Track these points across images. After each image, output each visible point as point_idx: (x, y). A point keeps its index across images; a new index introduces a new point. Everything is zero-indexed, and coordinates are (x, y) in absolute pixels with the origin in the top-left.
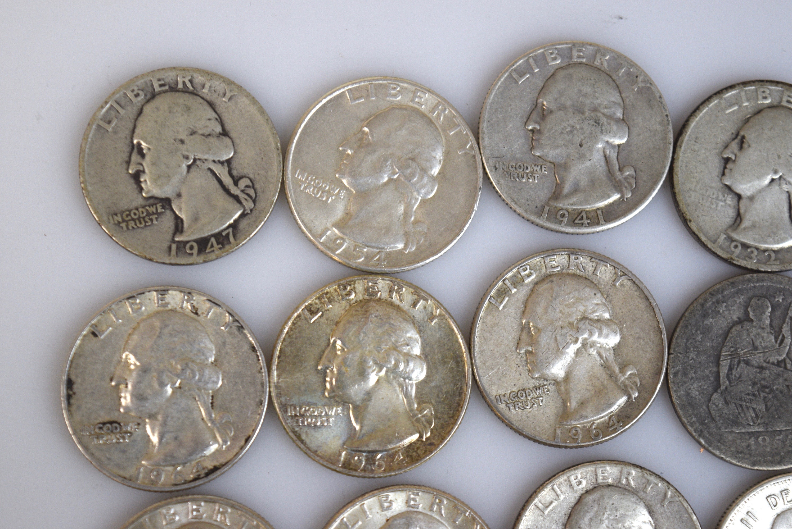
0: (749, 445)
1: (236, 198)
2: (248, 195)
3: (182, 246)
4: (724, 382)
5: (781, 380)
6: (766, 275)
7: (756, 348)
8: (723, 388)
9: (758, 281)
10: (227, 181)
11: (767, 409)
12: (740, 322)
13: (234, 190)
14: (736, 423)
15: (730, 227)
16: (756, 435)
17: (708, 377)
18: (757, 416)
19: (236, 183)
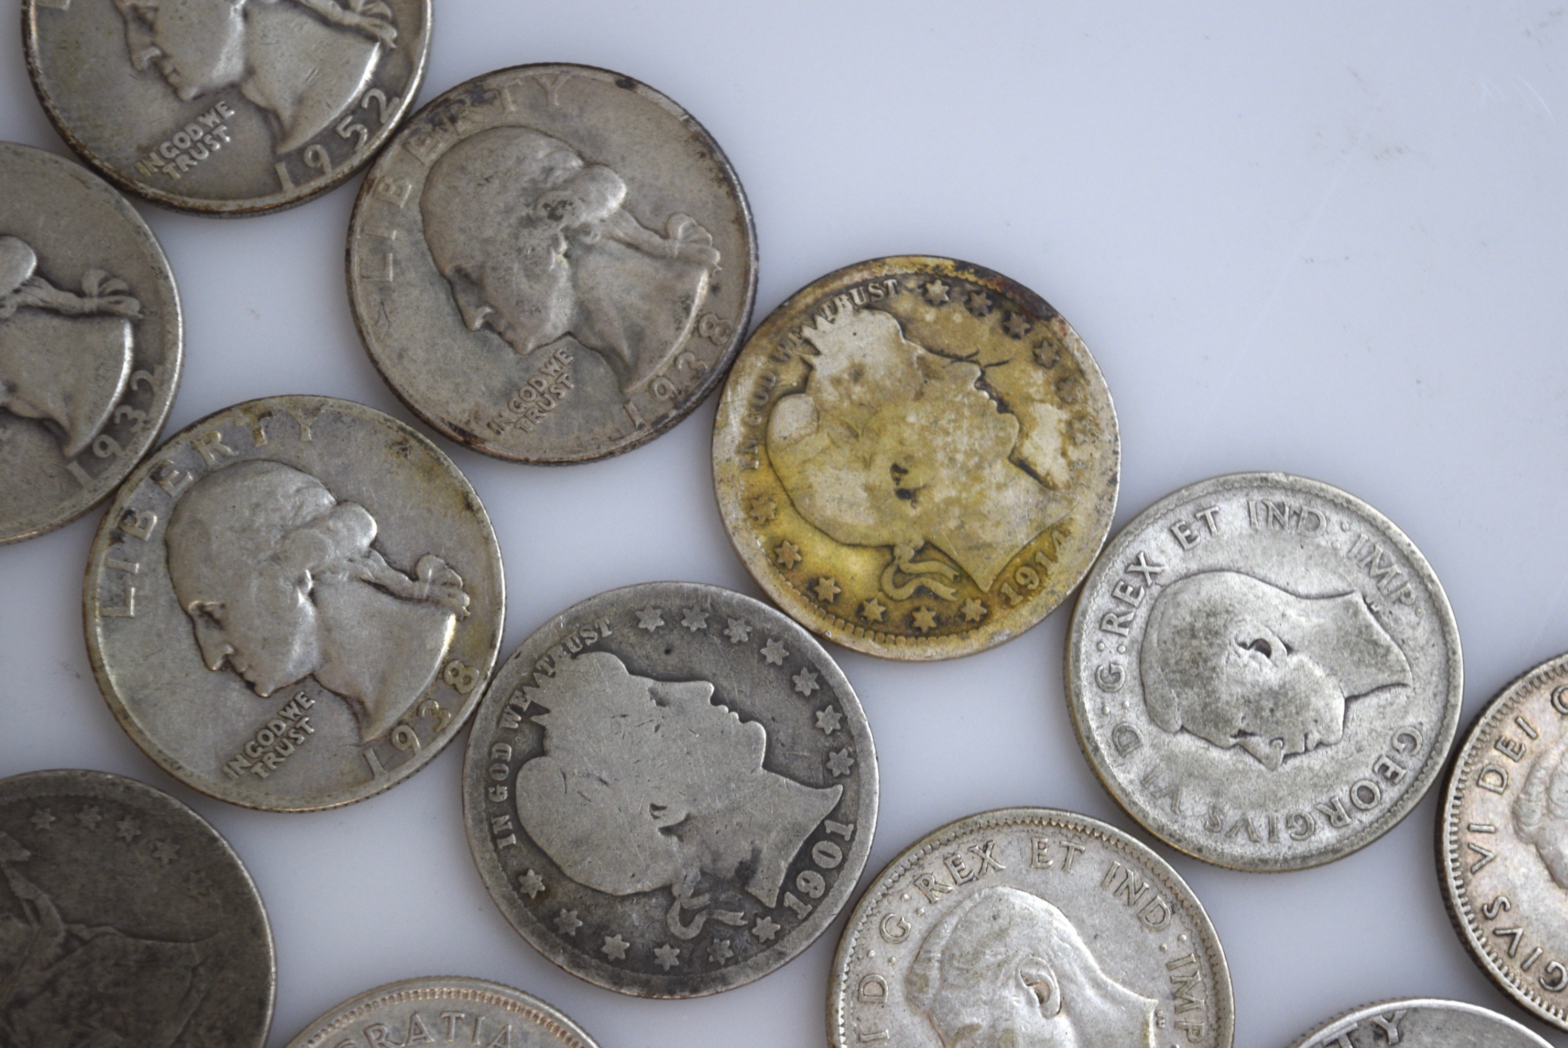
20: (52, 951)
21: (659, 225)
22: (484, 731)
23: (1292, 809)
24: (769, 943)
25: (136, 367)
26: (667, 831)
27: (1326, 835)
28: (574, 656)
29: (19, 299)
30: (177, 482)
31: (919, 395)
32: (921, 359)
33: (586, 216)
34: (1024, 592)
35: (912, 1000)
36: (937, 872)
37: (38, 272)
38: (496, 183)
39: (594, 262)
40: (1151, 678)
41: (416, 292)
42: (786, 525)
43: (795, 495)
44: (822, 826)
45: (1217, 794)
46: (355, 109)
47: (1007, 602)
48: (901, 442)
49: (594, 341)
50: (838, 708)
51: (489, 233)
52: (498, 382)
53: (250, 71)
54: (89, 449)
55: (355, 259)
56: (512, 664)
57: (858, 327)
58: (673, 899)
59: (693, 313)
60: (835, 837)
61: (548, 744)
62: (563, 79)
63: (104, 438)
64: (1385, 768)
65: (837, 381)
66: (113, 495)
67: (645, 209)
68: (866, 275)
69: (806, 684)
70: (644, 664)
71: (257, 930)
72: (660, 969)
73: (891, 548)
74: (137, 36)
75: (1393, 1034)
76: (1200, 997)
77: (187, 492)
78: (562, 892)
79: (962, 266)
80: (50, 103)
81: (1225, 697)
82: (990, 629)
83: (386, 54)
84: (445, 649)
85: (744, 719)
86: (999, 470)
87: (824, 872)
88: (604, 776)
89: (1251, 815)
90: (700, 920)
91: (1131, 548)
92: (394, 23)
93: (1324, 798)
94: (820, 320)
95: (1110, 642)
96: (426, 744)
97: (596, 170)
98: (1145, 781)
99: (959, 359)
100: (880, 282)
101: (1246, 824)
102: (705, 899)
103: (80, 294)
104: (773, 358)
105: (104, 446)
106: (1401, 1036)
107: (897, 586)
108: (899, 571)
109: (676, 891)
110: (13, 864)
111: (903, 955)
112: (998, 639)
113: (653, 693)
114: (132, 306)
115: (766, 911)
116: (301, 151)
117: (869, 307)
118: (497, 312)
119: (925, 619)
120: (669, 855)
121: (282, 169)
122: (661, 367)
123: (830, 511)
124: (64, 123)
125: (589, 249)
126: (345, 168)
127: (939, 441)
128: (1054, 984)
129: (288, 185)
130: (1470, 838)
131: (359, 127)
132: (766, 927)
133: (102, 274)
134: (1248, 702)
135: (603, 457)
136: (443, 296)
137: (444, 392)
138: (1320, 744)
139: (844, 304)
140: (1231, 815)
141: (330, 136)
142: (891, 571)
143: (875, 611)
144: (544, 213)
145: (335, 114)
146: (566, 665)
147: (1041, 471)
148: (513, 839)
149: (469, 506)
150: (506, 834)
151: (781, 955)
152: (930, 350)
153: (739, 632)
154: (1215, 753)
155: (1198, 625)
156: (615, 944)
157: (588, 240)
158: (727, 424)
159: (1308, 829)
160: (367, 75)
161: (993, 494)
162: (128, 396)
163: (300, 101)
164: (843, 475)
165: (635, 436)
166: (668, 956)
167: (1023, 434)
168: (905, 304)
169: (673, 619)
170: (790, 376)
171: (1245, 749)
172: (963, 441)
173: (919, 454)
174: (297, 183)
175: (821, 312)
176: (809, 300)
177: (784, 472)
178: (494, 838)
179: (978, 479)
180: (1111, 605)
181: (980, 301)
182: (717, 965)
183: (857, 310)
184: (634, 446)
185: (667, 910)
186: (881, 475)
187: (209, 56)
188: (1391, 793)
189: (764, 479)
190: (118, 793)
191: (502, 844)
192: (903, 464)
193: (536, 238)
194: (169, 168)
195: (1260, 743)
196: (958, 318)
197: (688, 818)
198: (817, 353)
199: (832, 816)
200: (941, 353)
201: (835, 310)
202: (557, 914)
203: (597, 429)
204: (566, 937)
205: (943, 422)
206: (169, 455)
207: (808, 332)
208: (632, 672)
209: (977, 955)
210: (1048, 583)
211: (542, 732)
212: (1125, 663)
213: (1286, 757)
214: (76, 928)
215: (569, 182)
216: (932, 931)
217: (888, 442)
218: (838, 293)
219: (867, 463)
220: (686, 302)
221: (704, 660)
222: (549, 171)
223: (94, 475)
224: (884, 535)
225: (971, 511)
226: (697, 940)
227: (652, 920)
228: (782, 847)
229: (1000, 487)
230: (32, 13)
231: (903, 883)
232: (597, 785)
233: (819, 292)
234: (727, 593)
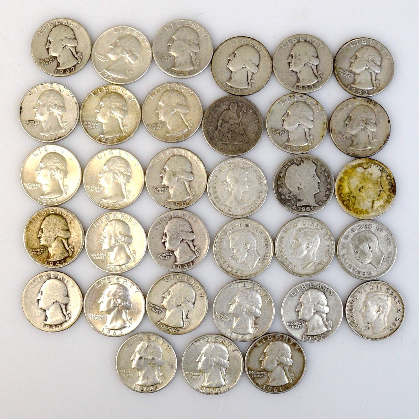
0: (225, 148)
1: (76, 58)
2: (80, 58)
3: (58, 71)
4: (219, 128)
5: (237, 129)
6: (237, 96)
7: (231, 118)
8: (219, 129)
9: (234, 98)
10: (74, 53)
11: (232, 137)
12: (227, 110)
13: (76, 56)
14: (221, 140)
15: (228, 80)
16: (227, 145)
17: (215, 126)
18: (228, 139)
19: (77, 54)
20: (236, 122)
21: (373, 137)
22: (296, 157)
23: (352, 264)
24: (293, 209)
25: (313, 85)
26: (298, 187)
27: (351, 270)
28: (312, 162)
29: (312, 65)
30: (302, 99)
31: (373, 184)
32: (378, 181)
33: (369, 128)
34: (357, 213)
35: (297, 231)
36: (315, 224)
37: (317, 65)
38: (365, 114)
39: (363, 133)
40: (357, 236)
41: (345, 113)
42: (346, 178)
43: (350, 176)
44: (311, 206)
45: (347, 253)
46: (363, 90)
47: (354, 212)
48: (366, 186)
49: (353, 139)
50: (327, 199)
51: (358, 117)
52: (340, 130)
53: (359, 74)
54: (299, 86)
55: (344, 102)
56: (307, 155)
57: (377, 171)
58: (290, 193)
59: (365, 149)
60: (311, 209)
61: (299, 166)
62: (384, 113)
63: (302, 87)
64: (364, 273)
65: (368, 172)
66: (295, 93)
67: (374, 135)
68: (384, 167)
69: (328, 193)
70: (317, 171)
71: (254, 145)
72: (281, 197)
73: (352, 193)
74: (354, 58)
75: (331, 294)
76: (321, 267)
77: (302, 101)
78: (282, 179)
79: (394, 179)
80: (338, 53)
81: (360, 247)
82: (350, 212)
83: (372, 89)
84: (303, 145)
85: (318, 188)
86: (371, 200)
87: (306, 210)
88: (300, 175)
89: (347, 259)
90: (290, 198)
91: (372, 223)
92: (377, 88)
93: (356, 267)
94: (375, 165)
95: (358, 228)
96: (290, 151)
97: (375, 125)
98: (343, 243)
99: (381, 186)
100: (385, 170)
101: (346, 259)
102: (293, 197)
103: (317, 72)
104: (366, 163)
105: (301, 87)
106: (332, 295)
107: (347, 197)
108: (349, 195)
109: (291, 193)
110: (243, 110)
111: (302, 226)
112: (349, 213)
113: (314, 175)
114: (320, 79)
115: (296, 206)
116: (353, 87)
117: (381, 171)
118: (349, 125)
119: (345, 203)
120: (295, 190)
121: (349, 86)
122: (356, 149)
123: (351, 182)
124: (337, 56)
125: (365, 131)
126: (355, 94)
127: (369, 190)
128: (310, 247)
129: (348, 88)
130: (362, 289)
131: (361, 92)
132: (294, 207)
133: (322, 73)
134: (361, 250)
135: (339, 149)
136: (346, 116)
137: (335, 124)
138: (362, 262)
139: (379, 167)
140: (346, 257)
141: (357, 89)
142: (349, 194)
143: (342, 196)
144: (365, 122)
145: (361, 88)
146: (310, 162)
147: (374, 205)
148: (285, 169)
149: (323, 137)
150: (285, 168)
151: (292, 211)
152: (380, 182)
153: (329, 180)
154: (352, 250)
155: (367, 238)
156: (280, 190)
157: (366, 130)
158: (354, 162)
159: (350, 268)
160: (368, 89)
161: (367, 201)
162: (308, 86)
163: (359, 83)
164: (357, 181)
165: (345, 152)
166: (283, 197)
167: (377, 200)
168: (384, 175)
169: (325, 171)
170: (365, 166)
171: (355, 253)
172: (371, 193)
173: (366, 189)
174: (349, 89)
175: (376, 165)
176: (377, 162)
177: (353, 173)
178: (284, 167)
179: (367, 198)
180: (363, 225)
181: (391, 184)
182: (286, 204)
183: (379, 169)
184: (343, 152)
185: (289, 193)
186: (360, 186)
187: (357, 68)
188: (362, 275)
189: (350, 171)
190: (260, 117)
191: (284, 168)
192: (363, 187)
193: (362, 123)
194: (340, 72)
195: (357, 255)
196: (387, 183)
197: (301, 189)
198: (370, 168)
199: (313, 207)
200: (381, 183)
201: (377, 166)
202: (279, 180)
203: (343, 146)
204: (277, 183)
205: (372, 189)
206: (305, 96)
207: (372, 165)
208: (315, 170)
209: (308, 235)
210: (360, 215)
211: (300, 164)
212: (356, 231)
213: (358, 259)
214: (240, 123)
215: (372, 123)
216: (307, 228)
217: (365, 184)
218: (380, 165)
219: (360, 183)
220: (366, 147)
221: (323, 178)
222: (371, 119)
223: (296, 89)
224: (353, 191)
225: (363, 200)
226: (287, 200)
227: (286, 192)
228: (306, 203)
229: (368, 202)
230: (348, 43)
231: (311, 221)
232: (298, 175)
233: (378, 163)
234: (333, 176)
